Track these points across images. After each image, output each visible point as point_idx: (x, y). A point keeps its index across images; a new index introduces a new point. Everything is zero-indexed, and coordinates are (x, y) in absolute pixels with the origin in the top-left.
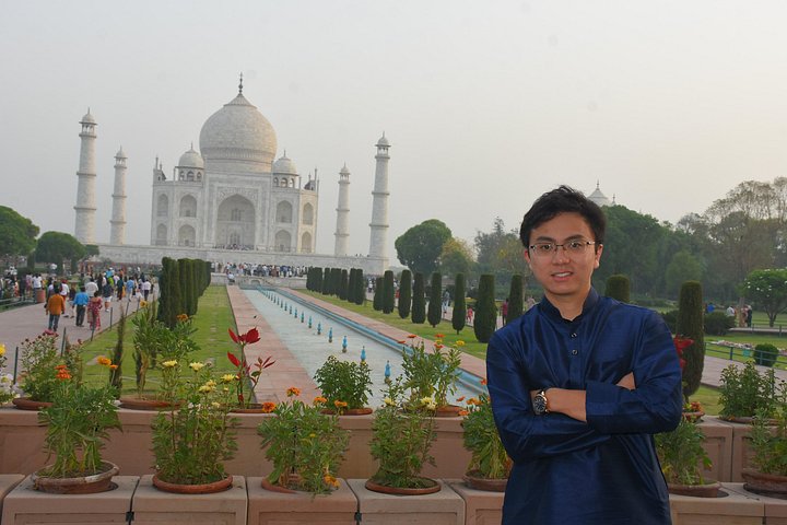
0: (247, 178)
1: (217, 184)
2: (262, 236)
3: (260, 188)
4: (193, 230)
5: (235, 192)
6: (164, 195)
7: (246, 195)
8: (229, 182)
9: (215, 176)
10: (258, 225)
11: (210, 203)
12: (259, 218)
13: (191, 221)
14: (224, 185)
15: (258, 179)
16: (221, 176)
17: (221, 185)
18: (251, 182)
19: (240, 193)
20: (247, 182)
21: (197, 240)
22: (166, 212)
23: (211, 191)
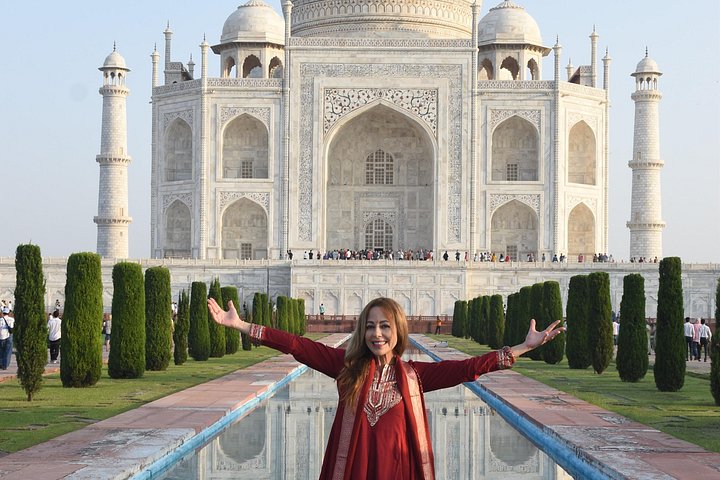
0: (406, 59)
1: (322, 82)
2: (456, 219)
3: (442, 84)
4: (261, 216)
5: (373, 103)
6: (181, 123)
7: (404, 109)
8: (356, 72)
9: (315, 58)
10: (443, 190)
11: (307, 137)
12: (443, 171)
13: (255, 189)
14: (342, 82)
15: (436, 59)
16: (333, 58)
17: (332, 82)
18: (416, 70)
19: (386, 102)
20: (407, 69)
21: (272, 242)
22: (188, 169)
23: (308, 101)
